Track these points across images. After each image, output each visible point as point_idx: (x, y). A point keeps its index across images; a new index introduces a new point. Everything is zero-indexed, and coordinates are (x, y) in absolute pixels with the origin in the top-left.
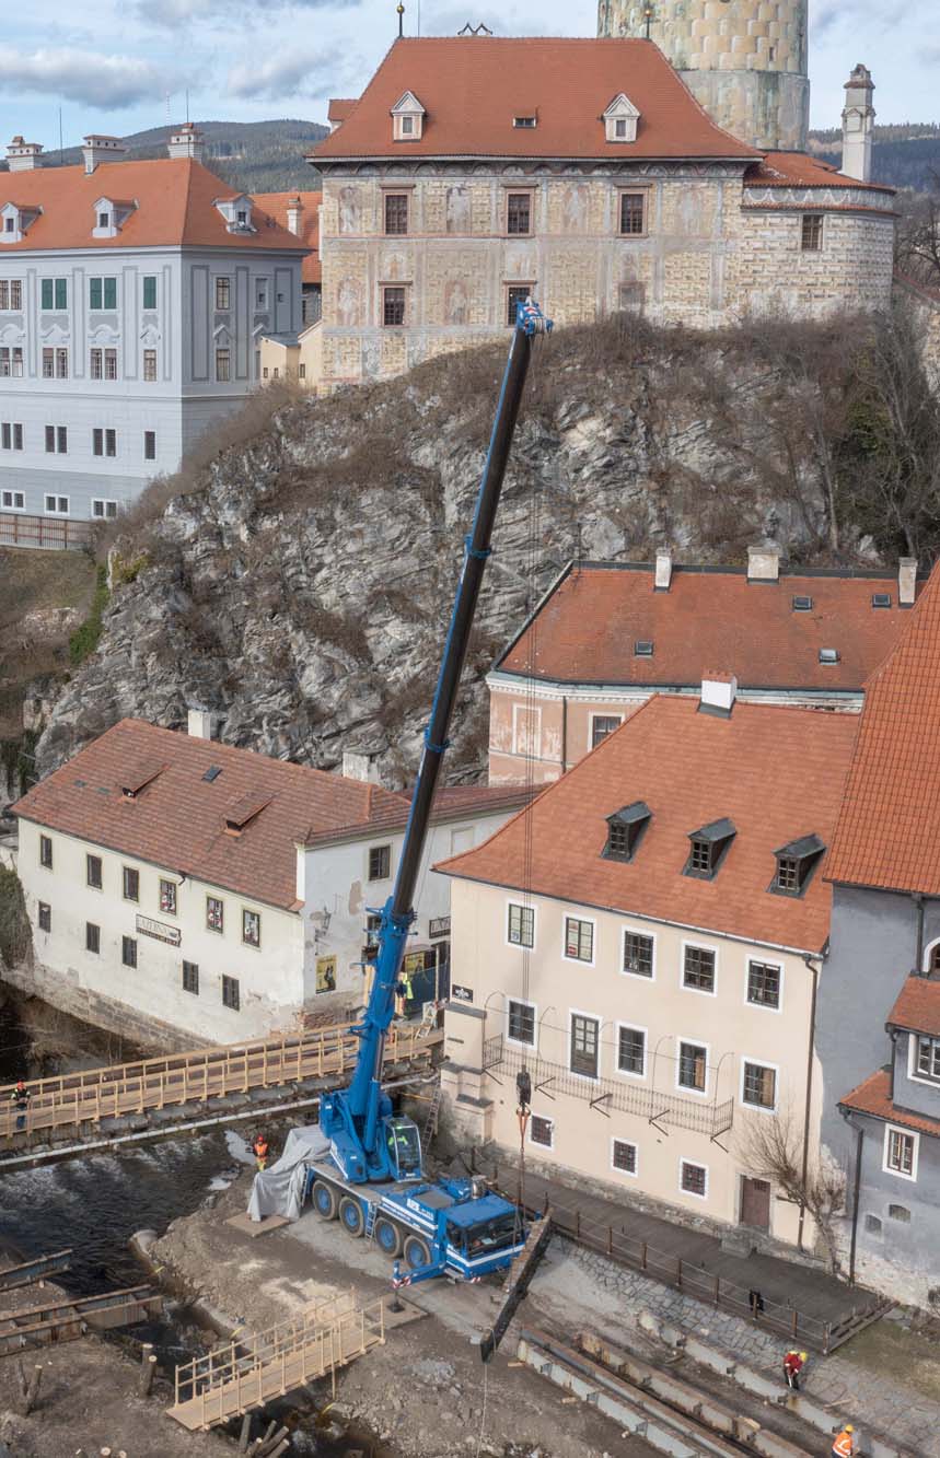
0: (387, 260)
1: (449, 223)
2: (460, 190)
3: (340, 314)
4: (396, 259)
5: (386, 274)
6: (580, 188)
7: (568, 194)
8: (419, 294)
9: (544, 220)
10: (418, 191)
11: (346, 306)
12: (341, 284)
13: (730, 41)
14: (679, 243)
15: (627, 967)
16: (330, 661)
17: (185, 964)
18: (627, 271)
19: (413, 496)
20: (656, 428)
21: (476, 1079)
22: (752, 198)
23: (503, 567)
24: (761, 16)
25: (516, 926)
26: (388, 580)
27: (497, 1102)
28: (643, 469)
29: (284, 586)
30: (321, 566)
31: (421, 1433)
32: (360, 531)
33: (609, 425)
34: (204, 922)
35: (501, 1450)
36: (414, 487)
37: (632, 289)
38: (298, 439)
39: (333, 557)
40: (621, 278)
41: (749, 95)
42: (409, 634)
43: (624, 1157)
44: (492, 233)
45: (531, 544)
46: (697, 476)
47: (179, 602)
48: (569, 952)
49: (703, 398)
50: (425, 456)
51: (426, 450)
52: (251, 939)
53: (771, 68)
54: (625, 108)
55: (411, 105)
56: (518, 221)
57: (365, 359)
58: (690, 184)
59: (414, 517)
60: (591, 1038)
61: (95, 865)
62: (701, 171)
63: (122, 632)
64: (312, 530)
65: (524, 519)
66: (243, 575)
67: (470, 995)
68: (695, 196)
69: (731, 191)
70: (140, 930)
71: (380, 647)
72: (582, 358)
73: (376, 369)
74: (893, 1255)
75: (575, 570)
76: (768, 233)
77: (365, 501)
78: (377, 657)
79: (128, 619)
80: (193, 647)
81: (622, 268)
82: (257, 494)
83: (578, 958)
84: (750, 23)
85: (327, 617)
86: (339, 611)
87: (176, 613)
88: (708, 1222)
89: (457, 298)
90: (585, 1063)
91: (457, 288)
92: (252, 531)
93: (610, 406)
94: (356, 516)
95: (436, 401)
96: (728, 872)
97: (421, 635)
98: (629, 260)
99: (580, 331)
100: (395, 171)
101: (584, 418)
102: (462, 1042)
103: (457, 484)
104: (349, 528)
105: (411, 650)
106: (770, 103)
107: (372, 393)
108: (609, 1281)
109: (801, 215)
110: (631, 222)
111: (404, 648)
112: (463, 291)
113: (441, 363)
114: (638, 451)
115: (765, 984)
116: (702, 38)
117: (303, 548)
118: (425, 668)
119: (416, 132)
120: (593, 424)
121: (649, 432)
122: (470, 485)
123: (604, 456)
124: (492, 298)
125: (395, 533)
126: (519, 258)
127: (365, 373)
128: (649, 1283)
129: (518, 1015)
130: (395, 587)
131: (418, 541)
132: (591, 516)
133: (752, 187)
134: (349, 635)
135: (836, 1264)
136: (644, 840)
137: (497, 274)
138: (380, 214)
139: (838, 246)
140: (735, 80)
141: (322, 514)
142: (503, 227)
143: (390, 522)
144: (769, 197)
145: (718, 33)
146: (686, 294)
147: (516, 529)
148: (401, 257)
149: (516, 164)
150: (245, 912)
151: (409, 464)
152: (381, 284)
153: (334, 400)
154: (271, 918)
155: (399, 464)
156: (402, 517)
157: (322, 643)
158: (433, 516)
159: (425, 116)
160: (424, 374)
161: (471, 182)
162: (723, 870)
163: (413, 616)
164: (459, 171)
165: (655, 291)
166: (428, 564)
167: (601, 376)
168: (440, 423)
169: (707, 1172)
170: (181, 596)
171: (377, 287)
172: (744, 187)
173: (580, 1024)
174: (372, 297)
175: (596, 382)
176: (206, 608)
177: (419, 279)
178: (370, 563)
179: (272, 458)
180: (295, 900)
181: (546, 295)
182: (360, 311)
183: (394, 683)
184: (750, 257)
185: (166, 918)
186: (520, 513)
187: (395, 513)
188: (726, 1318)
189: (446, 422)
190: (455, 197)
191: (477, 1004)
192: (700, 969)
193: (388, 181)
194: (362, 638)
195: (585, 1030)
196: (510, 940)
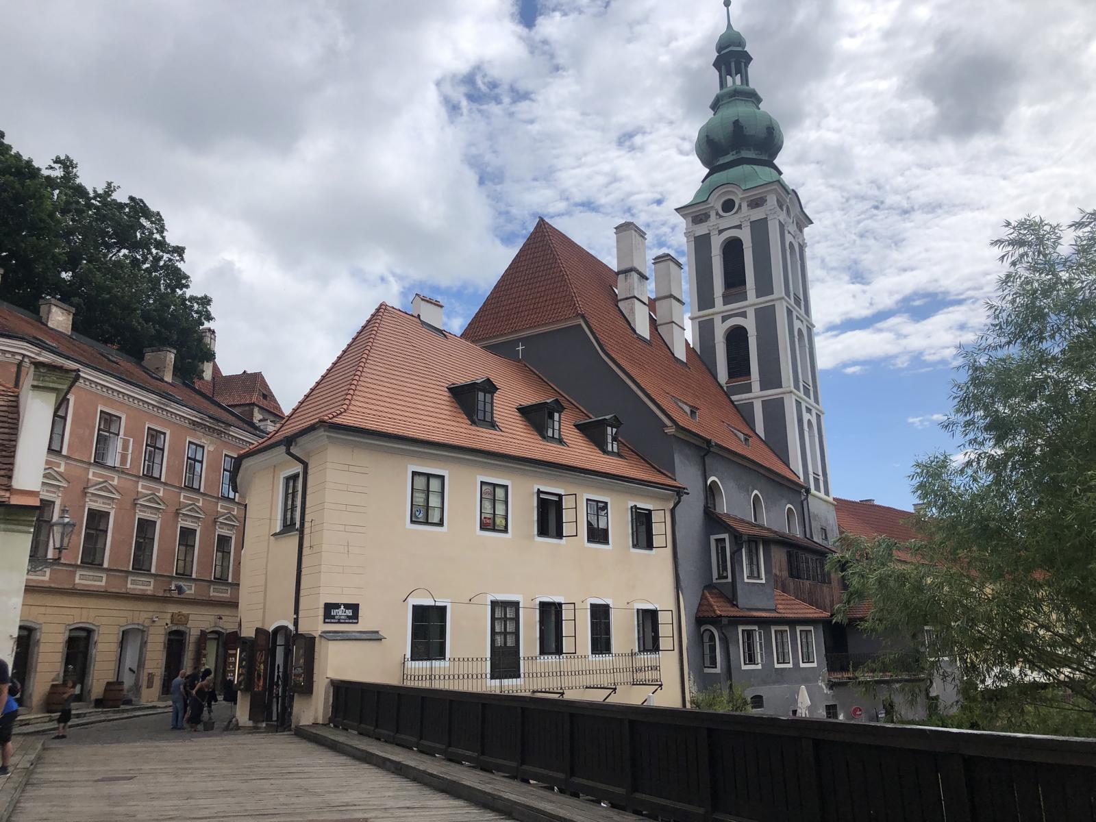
15: (541, 532)
25: (420, 498)
48: (484, 526)
60: (511, 627)
67: (355, 617)
83: (494, 531)
90: (507, 662)
129: (423, 624)
173: (499, 613)
191: (364, 624)
195: (505, 619)
196: (412, 522)
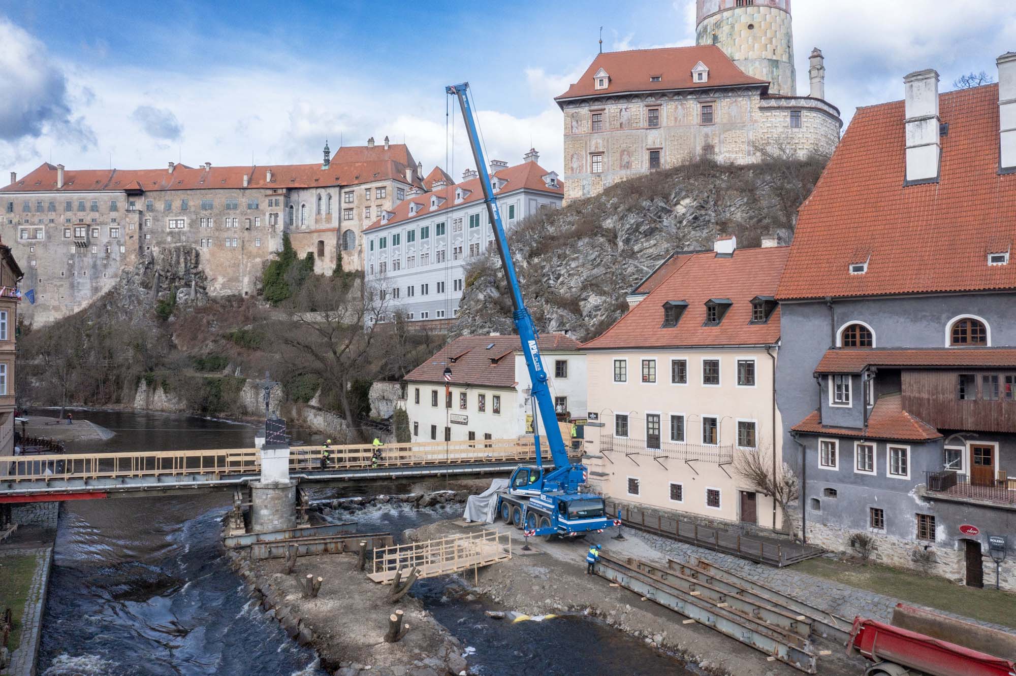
0: (593, 142)
1: (621, 124)
2: (626, 109)
3: (572, 169)
4: (597, 142)
5: (593, 149)
6: (681, 105)
7: (676, 107)
8: (608, 157)
9: (665, 120)
10: (607, 111)
11: (575, 166)
12: (572, 156)
13: (754, 46)
14: (730, 126)
15: (674, 381)
16: (562, 316)
17: (470, 433)
18: (705, 141)
19: (602, 240)
20: (720, 203)
21: (599, 462)
22: (765, 103)
23: (645, 268)
24: (769, 35)
25: (618, 371)
26: (591, 278)
27: (611, 474)
28: (713, 221)
29: (542, 284)
30: (559, 276)
31: (519, 596)
32: (577, 257)
33: (695, 200)
34: (477, 408)
35: (566, 608)
36: (603, 236)
37: (709, 148)
38: (552, 223)
39: (565, 270)
40: (703, 144)
41: (764, 69)
42: (599, 301)
43: (676, 492)
44: (641, 127)
45: (658, 257)
46: (741, 223)
47: (492, 292)
48: (645, 379)
49: (742, 191)
50: (608, 223)
51: (609, 221)
52: (497, 411)
53: (774, 58)
54: (701, 67)
55: (602, 74)
56: (653, 122)
57: (584, 189)
58: (734, 100)
59: (602, 249)
60: (656, 426)
61: (435, 393)
62: (739, 93)
63: (465, 307)
64: (555, 259)
65: (655, 245)
66: (523, 281)
67: (597, 418)
68: (737, 105)
69: (754, 101)
70: (452, 422)
71: (586, 308)
72: (683, 174)
73: (589, 192)
74: (828, 521)
75: (675, 256)
76: (773, 120)
77: (580, 243)
78: (584, 314)
79: (469, 301)
80: (498, 312)
81: (703, 140)
82: (531, 247)
83: (649, 382)
84: (763, 38)
85: (562, 299)
86: (568, 295)
87: (490, 297)
88: (721, 523)
89: (626, 158)
90: (654, 441)
91: (625, 153)
92: (528, 262)
93: (696, 193)
94: (576, 251)
95: (615, 200)
96: (727, 321)
97: (605, 302)
98: (707, 136)
99: (683, 166)
100: (596, 103)
101: (683, 198)
102: (592, 442)
103: (622, 231)
104: (573, 257)
105: (600, 309)
106: (775, 74)
107: (587, 201)
108: (657, 546)
109: (789, 111)
110: (707, 118)
111: (597, 308)
112: (629, 155)
113: (616, 186)
114: (710, 212)
115: (747, 373)
116: (741, 46)
117: (552, 267)
118: (607, 317)
119: (606, 85)
120: (687, 201)
121: (715, 204)
122: (628, 230)
123: (693, 213)
124: (642, 156)
125: (593, 257)
126: (654, 138)
127: (584, 195)
128: (680, 544)
129: (620, 422)
130: (594, 282)
131: (605, 260)
132: (687, 243)
133: (764, 99)
134: (573, 305)
135: (796, 535)
136: (684, 316)
137: (644, 145)
138: (590, 123)
139: (809, 125)
140: (757, 63)
141: (560, 251)
142: (646, 125)
143: (591, 252)
144: (773, 103)
145: (748, 41)
146: (735, 149)
147: (651, 250)
148: (600, 141)
149: (651, 95)
150: (494, 396)
151: (601, 227)
152: (590, 153)
153: (569, 206)
154: (504, 395)
155: (597, 227)
156: (596, 249)
157: (558, 308)
158: (612, 248)
159: (609, 77)
160: (608, 191)
161: (631, 105)
162: (724, 321)
163: (602, 293)
164: (625, 101)
165: (720, 149)
166: (609, 270)
167: (692, 181)
168: (616, 208)
169: (720, 493)
170: (493, 290)
171: (589, 155)
172: (761, 99)
173: (650, 419)
174: (587, 160)
175: (689, 184)
176: (506, 296)
177: (608, 151)
178: (582, 272)
179: (540, 232)
180: (514, 383)
181: (667, 154)
182: (581, 167)
183: (593, 326)
184: (766, 131)
185: (464, 412)
186: (652, 242)
187: (593, 247)
188: (723, 555)
189: (619, 207)
190: (623, 113)
191: (600, 420)
192: (711, 373)
193: (593, 108)
194: (577, 305)
195: (653, 422)
196: (615, 381)
